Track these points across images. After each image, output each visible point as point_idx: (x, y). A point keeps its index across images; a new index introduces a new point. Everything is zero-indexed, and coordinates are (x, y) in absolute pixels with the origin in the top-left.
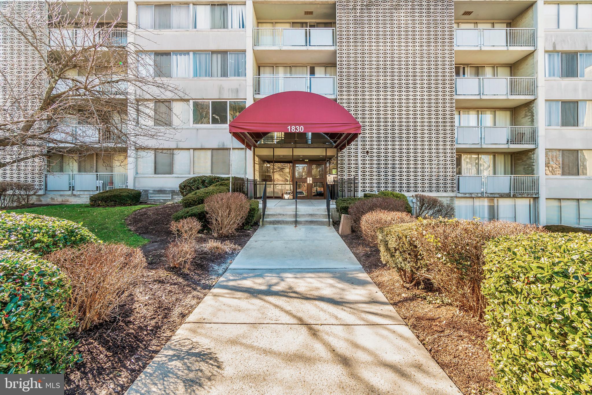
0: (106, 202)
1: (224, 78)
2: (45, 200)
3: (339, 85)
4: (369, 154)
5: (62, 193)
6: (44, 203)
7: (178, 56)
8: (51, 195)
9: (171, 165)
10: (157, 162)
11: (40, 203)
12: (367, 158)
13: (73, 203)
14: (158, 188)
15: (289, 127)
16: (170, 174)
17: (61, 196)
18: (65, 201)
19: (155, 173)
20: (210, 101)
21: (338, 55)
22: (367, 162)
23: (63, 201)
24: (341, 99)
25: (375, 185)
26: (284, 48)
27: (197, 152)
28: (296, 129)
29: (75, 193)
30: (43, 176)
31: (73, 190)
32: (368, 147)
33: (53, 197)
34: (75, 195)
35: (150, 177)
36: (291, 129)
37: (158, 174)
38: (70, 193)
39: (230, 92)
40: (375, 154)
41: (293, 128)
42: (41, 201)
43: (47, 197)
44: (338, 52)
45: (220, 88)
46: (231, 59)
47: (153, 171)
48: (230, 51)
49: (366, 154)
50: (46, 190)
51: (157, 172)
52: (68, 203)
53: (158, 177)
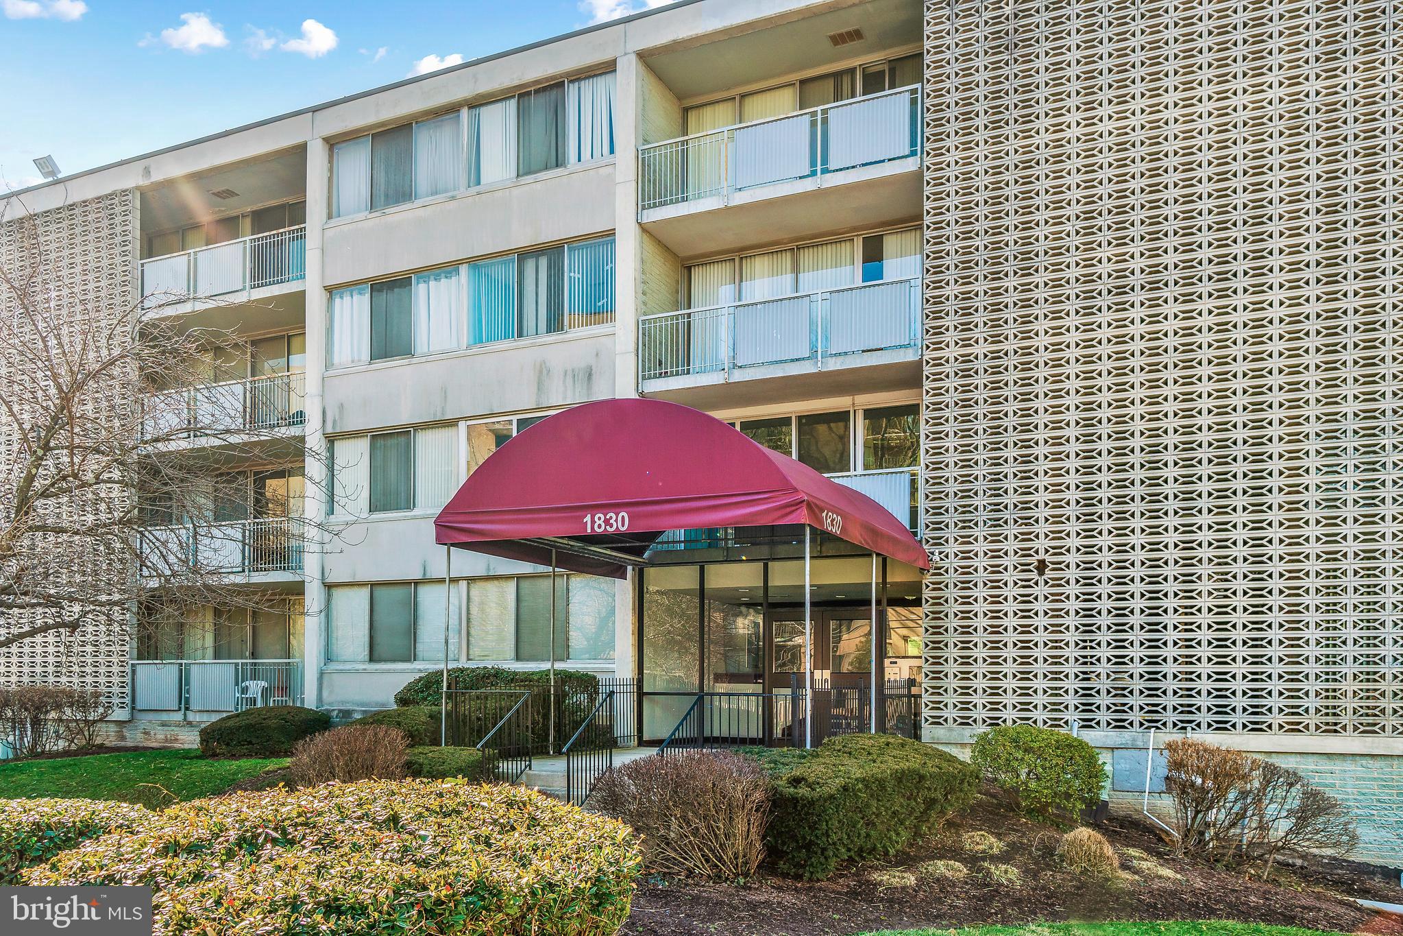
0: (228, 744)
1: (554, 337)
2: (134, 738)
3: (930, 308)
4: (1049, 574)
5: (164, 717)
6: (129, 744)
7: (432, 283)
8: (144, 720)
9: (412, 630)
10: (377, 624)
11: (123, 744)
12: (1041, 590)
13: (186, 746)
14: (377, 704)
15: (588, 519)
16: (408, 660)
17: (164, 724)
18: (171, 741)
19: (372, 659)
20: (515, 418)
21: (928, 190)
22: (1040, 606)
23: (166, 740)
24: (938, 362)
25: (1072, 700)
26: (739, 199)
27: (476, 589)
28: (607, 522)
29: (191, 717)
30: (128, 669)
31: (187, 709)
32: (1042, 544)
33: (148, 727)
34: (190, 724)
35: (357, 672)
36: (593, 522)
37: (379, 661)
38: (178, 717)
39: (569, 380)
40: (1072, 574)
41: (600, 518)
42: (123, 738)
43: (136, 728)
44: (927, 176)
45: (541, 372)
46: (574, 270)
47: (367, 652)
48: (570, 241)
49: (1034, 575)
50: (133, 708)
51: (376, 655)
52: (177, 745)
53: (376, 672)
